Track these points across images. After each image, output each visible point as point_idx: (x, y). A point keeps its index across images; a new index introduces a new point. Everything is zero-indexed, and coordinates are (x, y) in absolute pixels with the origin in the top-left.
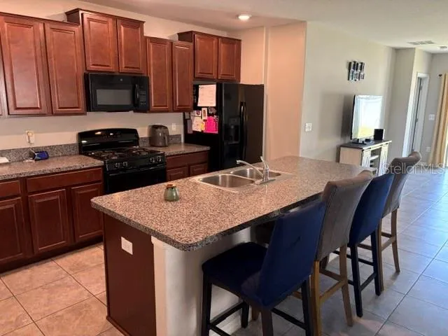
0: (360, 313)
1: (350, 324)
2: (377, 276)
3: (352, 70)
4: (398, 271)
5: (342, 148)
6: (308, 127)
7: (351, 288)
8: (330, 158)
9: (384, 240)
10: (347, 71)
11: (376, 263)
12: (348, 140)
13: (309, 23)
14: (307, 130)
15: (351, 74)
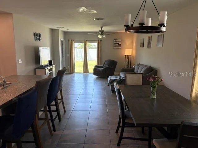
0: (55, 131)
1: (52, 135)
2: (59, 115)
3: (36, 37)
4: (65, 111)
5: (36, 69)
6: (20, 61)
7: (50, 121)
8: (32, 73)
9: (59, 101)
10: (34, 37)
11: (58, 110)
12: (39, 66)
13: (13, 14)
14: (20, 62)
15: (36, 38)
